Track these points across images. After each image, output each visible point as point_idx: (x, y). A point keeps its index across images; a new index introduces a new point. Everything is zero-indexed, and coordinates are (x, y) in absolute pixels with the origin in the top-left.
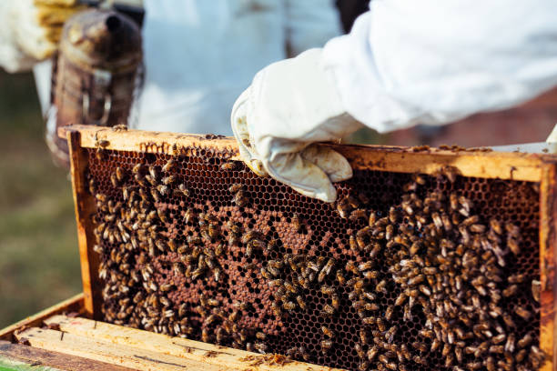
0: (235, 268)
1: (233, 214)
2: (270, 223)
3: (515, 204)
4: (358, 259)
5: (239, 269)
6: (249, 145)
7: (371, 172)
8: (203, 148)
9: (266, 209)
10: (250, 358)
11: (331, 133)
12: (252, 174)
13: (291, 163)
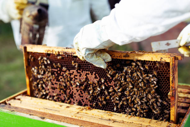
0: (75, 89)
1: (74, 72)
2: (86, 75)
3: (162, 69)
4: (114, 86)
5: (77, 90)
6: (79, 51)
7: (117, 59)
8: (65, 52)
9: (85, 71)
10: (80, 108)
11: (105, 46)
12: (80, 60)
13: (92, 56)
